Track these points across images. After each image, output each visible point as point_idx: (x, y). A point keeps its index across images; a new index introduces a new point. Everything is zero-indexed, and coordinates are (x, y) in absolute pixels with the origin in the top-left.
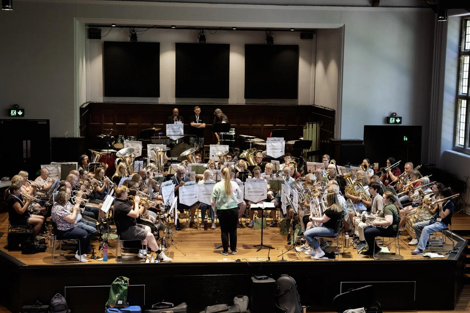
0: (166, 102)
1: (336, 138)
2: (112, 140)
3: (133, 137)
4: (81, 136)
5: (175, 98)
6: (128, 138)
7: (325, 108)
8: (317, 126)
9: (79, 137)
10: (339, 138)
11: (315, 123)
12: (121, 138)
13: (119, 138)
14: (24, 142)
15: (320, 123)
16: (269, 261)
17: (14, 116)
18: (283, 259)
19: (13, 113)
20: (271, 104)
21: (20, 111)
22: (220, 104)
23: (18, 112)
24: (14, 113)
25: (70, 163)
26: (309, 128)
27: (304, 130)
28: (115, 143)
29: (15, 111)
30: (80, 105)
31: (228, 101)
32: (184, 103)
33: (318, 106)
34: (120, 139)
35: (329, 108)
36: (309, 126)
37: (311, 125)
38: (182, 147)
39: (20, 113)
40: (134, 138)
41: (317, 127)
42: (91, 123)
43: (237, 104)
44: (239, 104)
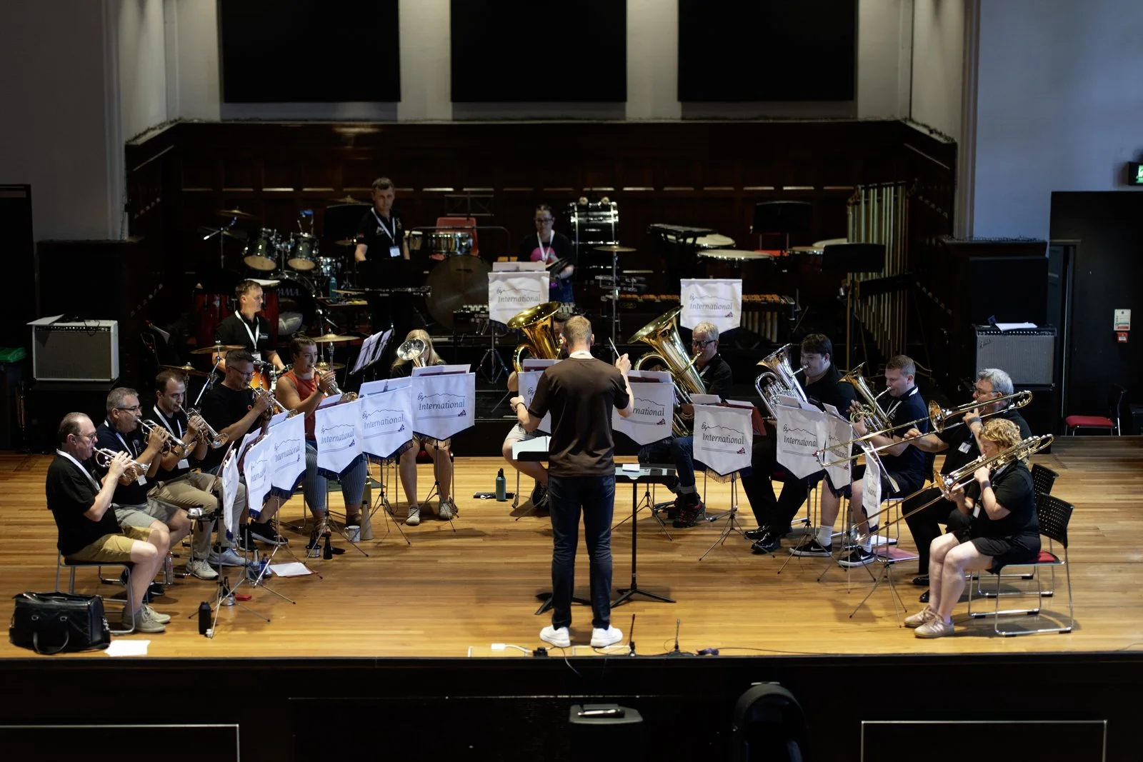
0: (420, 118)
1: (960, 235)
3: (306, 235)
4: (131, 234)
5: (450, 104)
6: (289, 239)
7: (931, 131)
8: (896, 192)
9: (126, 238)
10: (968, 235)
11: (890, 186)
12: (267, 239)
13: (261, 237)
15: (907, 187)
16: (633, 655)
18: (677, 647)
20: (767, 118)
22: (595, 122)
25: (92, 323)
26: (867, 203)
27: (850, 208)
28: (250, 253)
30: (126, 137)
31: (623, 109)
32: (479, 120)
33: (918, 124)
34: (265, 242)
35: (940, 134)
36: (867, 196)
37: (873, 193)
38: (462, 267)
40: (310, 239)
41: (896, 199)
42: (185, 190)
43: (653, 119)
44: (660, 119)
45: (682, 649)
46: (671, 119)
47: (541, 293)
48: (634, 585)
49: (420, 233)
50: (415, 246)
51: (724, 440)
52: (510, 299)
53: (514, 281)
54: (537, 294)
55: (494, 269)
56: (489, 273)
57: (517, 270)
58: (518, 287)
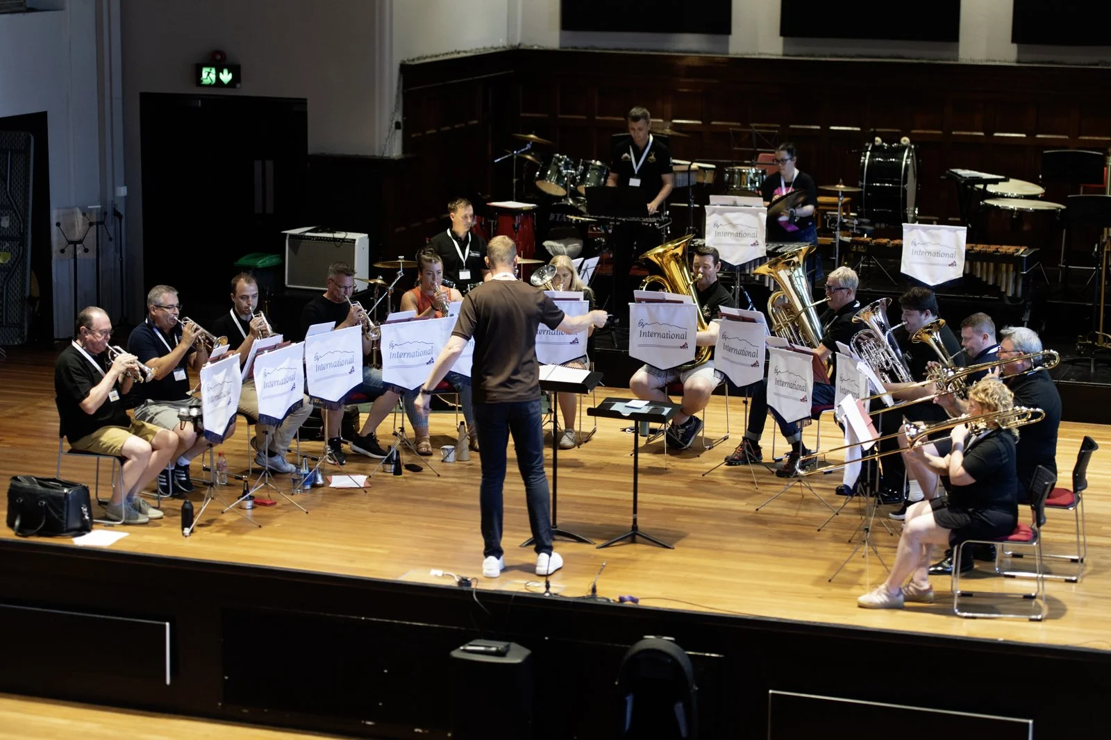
0: (750, 52)
2: (533, 167)
3: (597, 162)
4: (406, 152)
5: (781, 39)
6: (578, 167)
9: (396, 154)
12: (556, 164)
13: (552, 162)
14: (258, 165)
16: (546, 594)
17: (210, 86)
18: (594, 590)
19: (208, 76)
21: (226, 71)
22: (925, 61)
23: (221, 74)
24: (210, 74)
25: (341, 235)
28: (541, 178)
29: (213, 71)
30: (402, 59)
31: (957, 50)
32: (807, 56)
34: (555, 168)
39: (226, 77)
40: (600, 167)
42: (522, 115)
43: (987, 61)
44: (994, 61)
45: (599, 594)
46: (1005, 61)
47: (759, 230)
48: (635, 527)
49: (713, 166)
50: (704, 179)
51: (792, 386)
52: (726, 234)
53: (730, 216)
54: (754, 231)
55: (711, 202)
56: (706, 206)
57: (735, 205)
58: (735, 222)
